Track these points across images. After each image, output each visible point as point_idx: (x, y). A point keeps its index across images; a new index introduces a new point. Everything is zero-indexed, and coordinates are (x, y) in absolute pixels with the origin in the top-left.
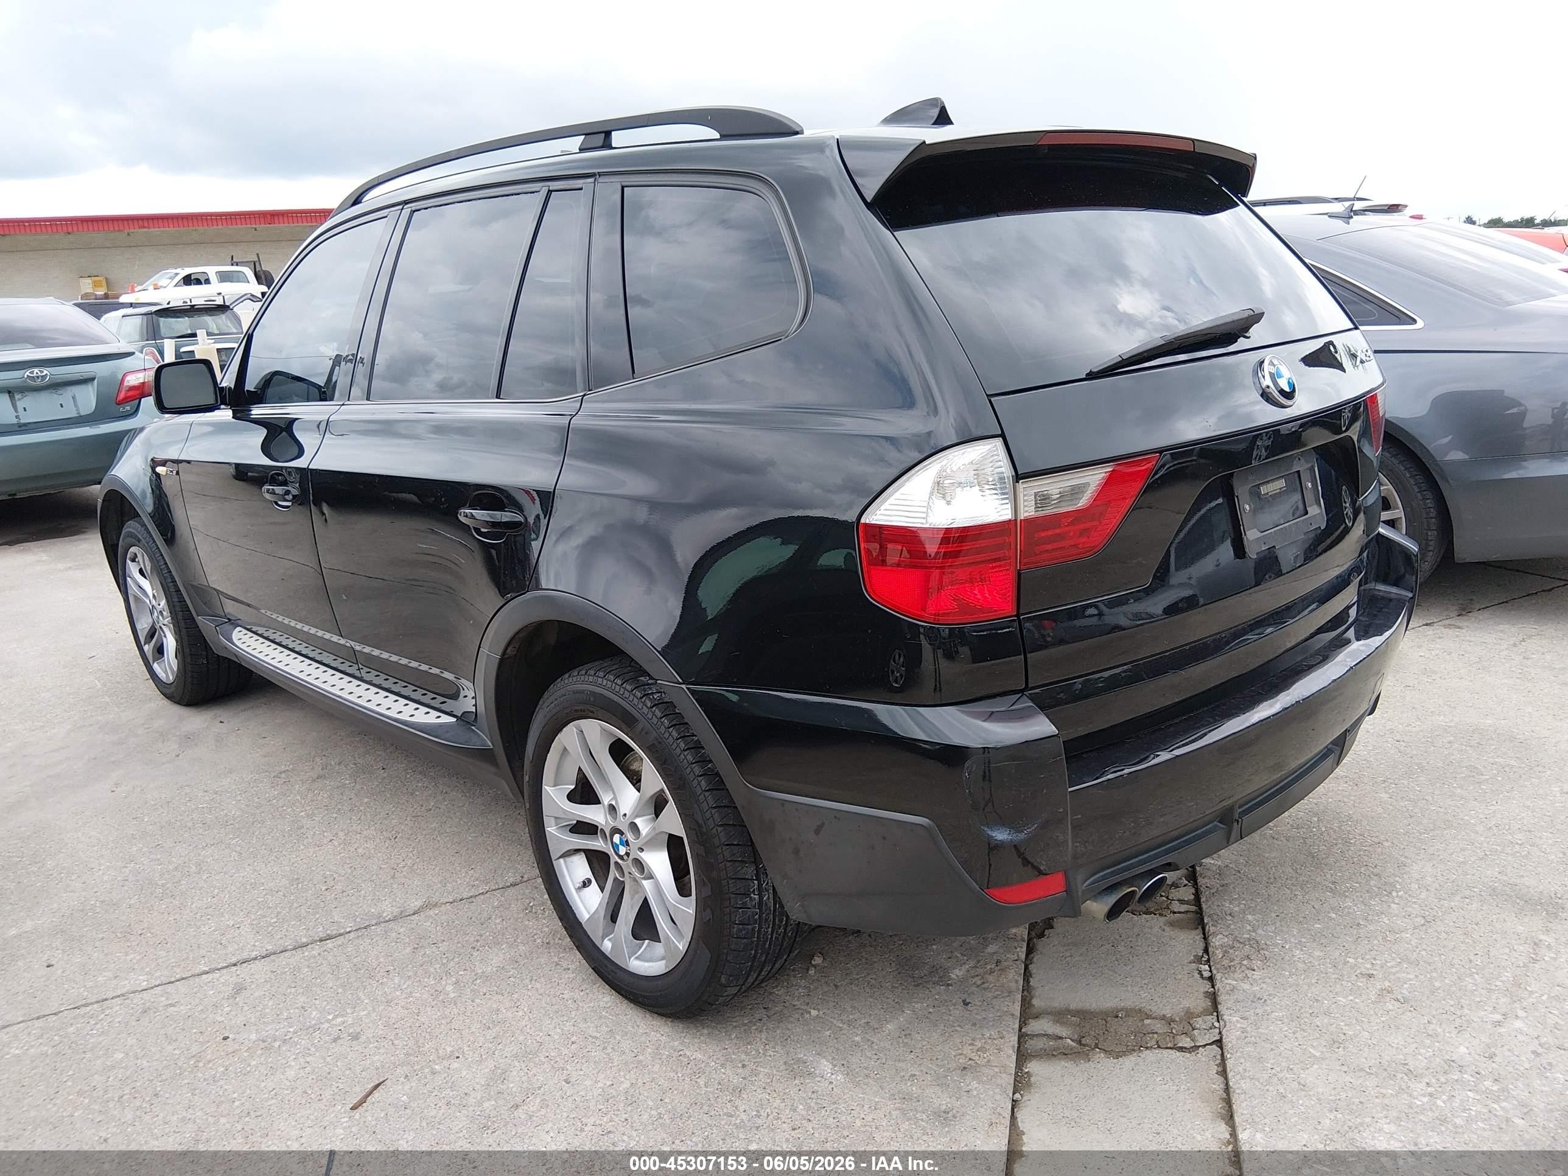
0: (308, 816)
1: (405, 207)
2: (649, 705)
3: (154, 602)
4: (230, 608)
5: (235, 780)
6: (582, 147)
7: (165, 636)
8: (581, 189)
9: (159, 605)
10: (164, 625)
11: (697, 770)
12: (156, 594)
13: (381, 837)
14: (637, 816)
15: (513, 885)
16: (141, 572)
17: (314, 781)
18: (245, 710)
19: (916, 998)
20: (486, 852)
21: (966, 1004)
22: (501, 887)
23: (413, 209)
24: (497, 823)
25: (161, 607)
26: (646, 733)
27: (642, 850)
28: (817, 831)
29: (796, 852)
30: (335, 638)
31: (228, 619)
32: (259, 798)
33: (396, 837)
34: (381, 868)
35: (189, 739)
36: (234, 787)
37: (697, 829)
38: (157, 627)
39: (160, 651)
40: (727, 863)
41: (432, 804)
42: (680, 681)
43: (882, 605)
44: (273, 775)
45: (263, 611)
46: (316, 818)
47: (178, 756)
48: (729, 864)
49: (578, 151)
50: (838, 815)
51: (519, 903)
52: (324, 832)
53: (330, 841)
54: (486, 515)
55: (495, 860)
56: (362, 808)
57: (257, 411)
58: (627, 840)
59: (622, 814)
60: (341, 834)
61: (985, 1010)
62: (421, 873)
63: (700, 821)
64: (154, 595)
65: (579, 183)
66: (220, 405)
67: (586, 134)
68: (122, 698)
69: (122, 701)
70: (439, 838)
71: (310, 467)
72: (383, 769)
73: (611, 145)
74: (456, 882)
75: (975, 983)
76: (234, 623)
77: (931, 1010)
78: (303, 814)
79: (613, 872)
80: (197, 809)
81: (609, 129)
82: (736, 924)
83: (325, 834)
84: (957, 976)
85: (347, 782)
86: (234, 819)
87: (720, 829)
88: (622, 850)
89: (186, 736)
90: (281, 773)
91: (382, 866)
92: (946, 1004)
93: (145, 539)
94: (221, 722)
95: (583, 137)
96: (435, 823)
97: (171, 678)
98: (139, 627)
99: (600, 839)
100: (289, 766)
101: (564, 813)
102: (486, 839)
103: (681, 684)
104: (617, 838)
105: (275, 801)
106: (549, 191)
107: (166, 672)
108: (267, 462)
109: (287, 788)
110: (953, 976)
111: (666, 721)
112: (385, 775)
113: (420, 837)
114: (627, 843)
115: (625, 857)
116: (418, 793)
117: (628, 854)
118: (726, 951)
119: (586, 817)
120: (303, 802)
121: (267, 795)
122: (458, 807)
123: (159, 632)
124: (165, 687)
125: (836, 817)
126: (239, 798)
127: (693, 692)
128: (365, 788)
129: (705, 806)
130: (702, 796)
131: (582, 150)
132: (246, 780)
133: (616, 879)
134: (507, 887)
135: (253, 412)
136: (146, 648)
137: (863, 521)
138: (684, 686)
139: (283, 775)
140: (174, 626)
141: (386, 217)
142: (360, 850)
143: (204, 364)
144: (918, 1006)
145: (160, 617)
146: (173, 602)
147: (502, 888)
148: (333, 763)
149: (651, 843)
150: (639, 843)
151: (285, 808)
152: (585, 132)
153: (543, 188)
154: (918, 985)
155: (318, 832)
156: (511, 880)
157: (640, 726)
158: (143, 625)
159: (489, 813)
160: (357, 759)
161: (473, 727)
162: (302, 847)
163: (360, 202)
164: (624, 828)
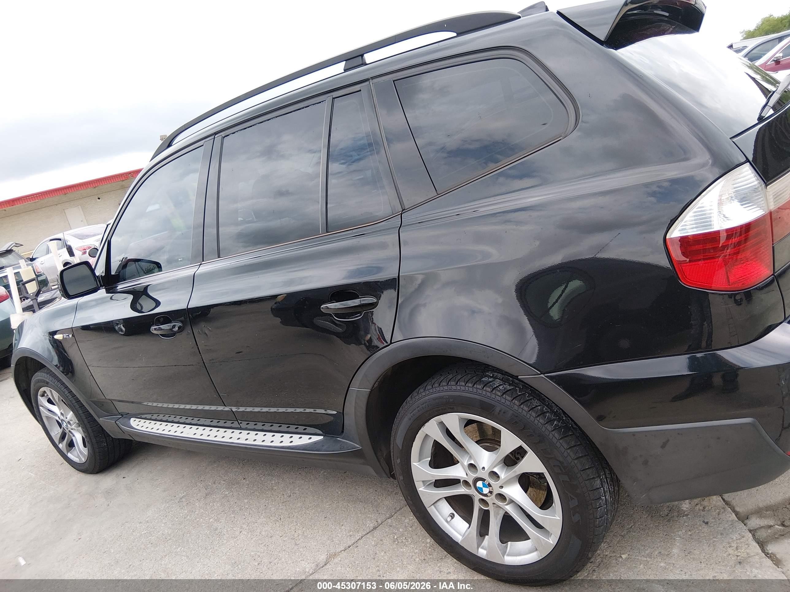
0: (215, 520)
1: (216, 136)
2: (499, 394)
3: (62, 417)
4: (122, 408)
5: (155, 511)
6: (346, 68)
7: (74, 436)
8: (360, 91)
9: (67, 418)
10: (72, 429)
11: (550, 428)
12: (63, 412)
13: (271, 521)
14: (495, 467)
15: (375, 528)
16: (50, 401)
17: (205, 498)
18: (134, 467)
19: (675, 529)
20: (343, 512)
21: (707, 523)
22: (368, 531)
23: (223, 136)
24: (337, 493)
25: (68, 419)
26: (504, 413)
27: (501, 487)
28: (663, 446)
29: (646, 463)
30: (220, 408)
31: (121, 415)
32: (177, 518)
33: (280, 518)
34: (284, 541)
35: (108, 493)
36: (157, 516)
37: (559, 465)
38: (67, 431)
39: (71, 445)
40: (586, 482)
41: (289, 492)
42: (539, 373)
43: (696, 288)
44: (177, 501)
45: (145, 404)
46: (222, 521)
47: (108, 505)
48: (587, 482)
49: (344, 71)
50: (679, 432)
51: (387, 539)
52: (232, 528)
53: (240, 533)
54: (339, 305)
55: (352, 516)
56: (247, 506)
57: (121, 287)
58: (489, 483)
59: (481, 468)
60: (244, 526)
61: (720, 523)
62: (311, 536)
63: (561, 459)
64: (62, 414)
65: (357, 87)
66: (100, 287)
67: (346, 60)
68: (52, 480)
69: (53, 481)
70: (308, 512)
71: (188, 307)
72: (244, 479)
73: (366, 63)
74: (338, 536)
75: (699, 510)
76: (129, 416)
77: (690, 533)
78: (211, 520)
79: (477, 506)
80: (141, 535)
81: (362, 53)
82: (597, 518)
83: (235, 529)
84: (687, 508)
85: (227, 493)
86: (170, 535)
87: (576, 461)
88: (486, 491)
89: (106, 492)
90: (181, 499)
91: (285, 539)
92: (695, 527)
93: (52, 381)
94: (124, 478)
95: (345, 62)
96: (299, 503)
97: (83, 460)
98: (53, 434)
99: (463, 486)
100: (183, 493)
101: (432, 477)
102: (337, 504)
103: (540, 374)
104: (479, 484)
105: (188, 517)
106: (333, 98)
107: (78, 457)
108: (137, 314)
109: (191, 507)
110: (685, 509)
111: (516, 402)
112: (248, 482)
113: (296, 515)
114: (489, 485)
115: (489, 494)
116: (275, 488)
117: (491, 492)
118: (592, 537)
119: (449, 476)
120: (207, 513)
121: (181, 515)
122: (306, 489)
123: (69, 434)
124: (80, 466)
125: (679, 434)
126: (164, 521)
127: (551, 378)
128: (240, 493)
129: (562, 450)
130: (558, 443)
131: (346, 70)
132: (162, 509)
133: (480, 509)
134: (372, 530)
135: (118, 288)
136: (60, 446)
137: (668, 237)
138: (542, 375)
139: (184, 500)
140: (82, 428)
141: (203, 145)
142: (263, 533)
143: (85, 264)
144: (680, 533)
145: (69, 425)
146: (79, 414)
147: (370, 532)
148: (210, 484)
149: (509, 482)
150: (499, 483)
151: (198, 520)
152: (345, 59)
153: (328, 98)
154: (669, 521)
155: (229, 529)
156: (372, 525)
157: (498, 409)
158: (56, 432)
159: (328, 488)
160: (223, 477)
161: (338, 439)
162: (225, 541)
163: (171, 146)
164: (485, 476)
